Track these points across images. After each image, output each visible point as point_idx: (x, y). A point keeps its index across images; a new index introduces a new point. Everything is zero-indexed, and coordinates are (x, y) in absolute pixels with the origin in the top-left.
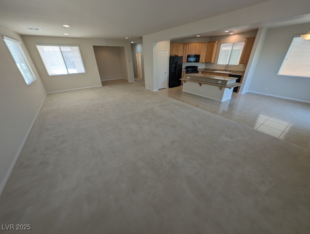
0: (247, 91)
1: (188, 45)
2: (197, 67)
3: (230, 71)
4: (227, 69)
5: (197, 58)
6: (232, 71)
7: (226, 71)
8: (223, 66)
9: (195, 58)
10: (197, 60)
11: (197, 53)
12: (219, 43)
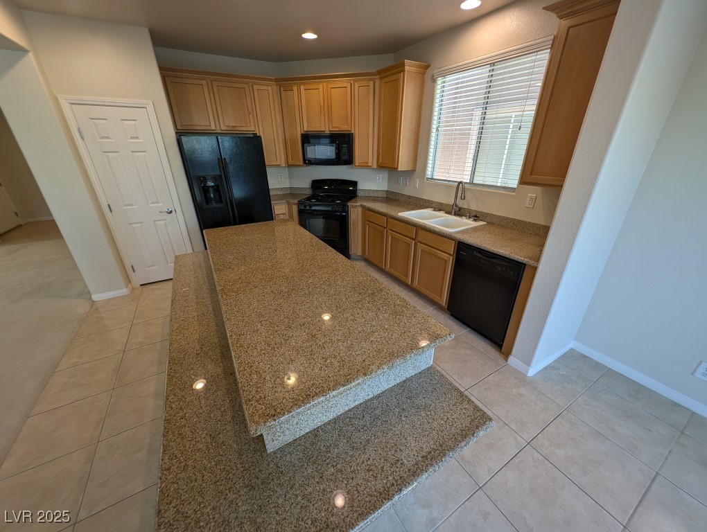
1: (295, 88)
2: (355, 184)
3: (475, 216)
4: (462, 204)
5: (343, 145)
7: (461, 216)
9: (334, 148)
10: (344, 157)
11: (339, 126)
12: (429, 72)
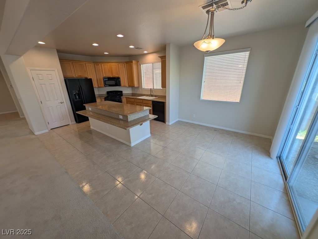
0: (178, 120)
1: (100, 65)
2: (122, 92)
3: (156, 96)
4: (152, 94)
5: (117, 81)
6: (158, 95)
7: (152, 96)
8: (147, 90)
9: (114, 81)
10: (118, 84)
11: (115, 75)
12: (139, 63)
